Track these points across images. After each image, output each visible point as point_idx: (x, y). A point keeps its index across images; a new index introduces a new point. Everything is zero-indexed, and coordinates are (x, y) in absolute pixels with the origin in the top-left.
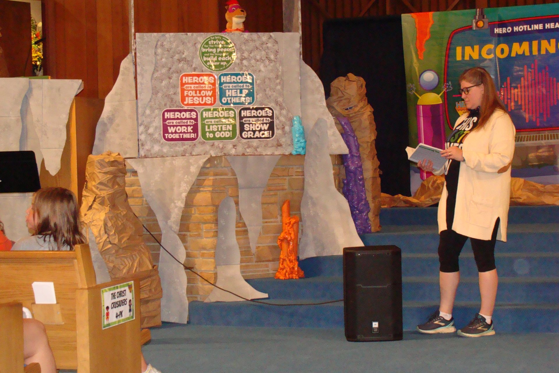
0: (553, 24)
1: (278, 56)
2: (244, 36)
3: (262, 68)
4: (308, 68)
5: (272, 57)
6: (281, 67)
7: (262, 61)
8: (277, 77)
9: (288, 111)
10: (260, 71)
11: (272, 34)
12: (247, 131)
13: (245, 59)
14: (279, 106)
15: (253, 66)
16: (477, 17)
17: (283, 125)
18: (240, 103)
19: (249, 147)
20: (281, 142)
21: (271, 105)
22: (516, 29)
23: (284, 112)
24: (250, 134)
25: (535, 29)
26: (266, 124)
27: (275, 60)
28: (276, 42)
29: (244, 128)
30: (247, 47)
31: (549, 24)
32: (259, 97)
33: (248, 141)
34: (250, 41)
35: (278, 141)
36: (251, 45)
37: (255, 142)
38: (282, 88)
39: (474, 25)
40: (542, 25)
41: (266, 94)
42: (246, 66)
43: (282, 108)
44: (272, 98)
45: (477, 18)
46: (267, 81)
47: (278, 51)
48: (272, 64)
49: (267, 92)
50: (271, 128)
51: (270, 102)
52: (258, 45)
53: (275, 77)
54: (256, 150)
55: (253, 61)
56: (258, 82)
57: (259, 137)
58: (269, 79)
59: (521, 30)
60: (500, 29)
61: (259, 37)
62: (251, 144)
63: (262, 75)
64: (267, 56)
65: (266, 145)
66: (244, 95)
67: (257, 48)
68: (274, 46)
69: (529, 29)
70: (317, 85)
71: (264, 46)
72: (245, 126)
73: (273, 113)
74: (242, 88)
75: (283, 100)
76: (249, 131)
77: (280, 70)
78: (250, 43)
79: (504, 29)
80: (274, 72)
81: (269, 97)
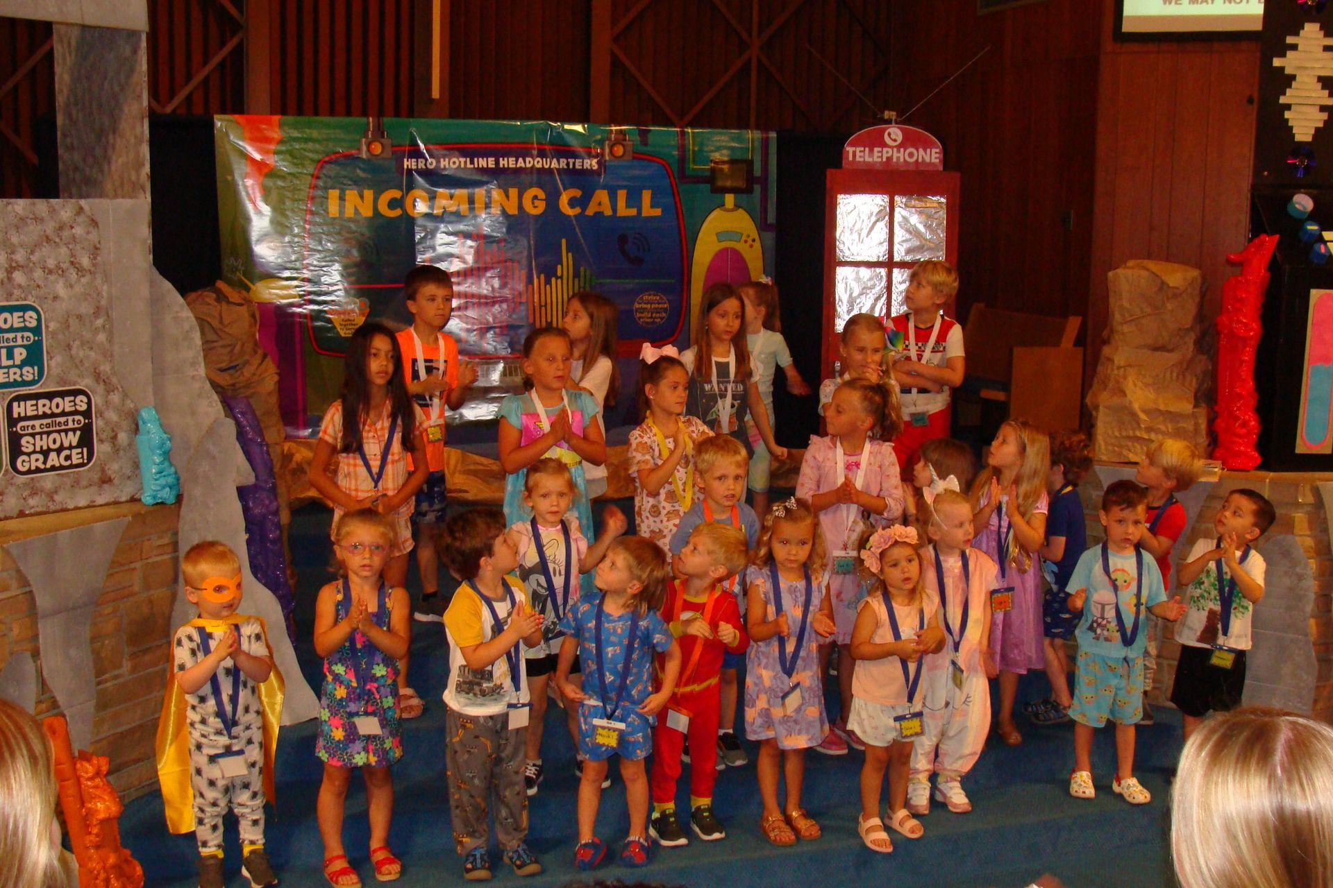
0: (514, 159)
1: (99, 258)
2: (16, 207)
3: (61, 289)
4: (168, 285)
5: (85, 261)
6: (105, 287)
7: (60, 272)
8: (97, 312)
9: (125, 395)
10: (56, 298)
11: (83, 202)
12: (29, 454)
13: (19, 267)
14: (102, 384)
15: (38, 286)
16: (369, 133)
17: (113, 431)
18: (9, 382)
19: (34, 493)
20: (109, 472)
21: (83, 383)
22: (444, 163)
23: (115, 398)
24: (36, 461)
25: (480, 166)
26: (74, 430)
27: (92, 269)
28: (94, 223)
29: (20, 446)
30: (22, 237)
31: (506, 159)
32: (54, 363)
33: (32, 479)
34: (29, 221)
35: (103, 470)
36: (33, 231)
37: (48, 480)
38: (110, 340)
39: (364, 148)
40: (493, 159)
41: (71, 357)
42: (20, 286)
43: (109, 389)
44: (86, 365)
45: (370, 136)
46: (73, 322)
47: (98, 246)
48: (83, 280)
49: (74, 351)
50: (86, 440)
51: (81, 376)
52: (49, 232)
53: (92, 311)
54: (52, 497)
55: (38, 274)
56: (53, 326)
57: (57, 465)
58: (80, 317)
59: (454, 167)
60: (413, 160)
61: (53, 211)
62: (38, 485)
63: (61, 307)
64: (72, 259)
65: (76, 484)
66: (18, 362)
67: (48, 239)
68: (88, 233)
69: (469, 166)
70: (186, 326)
71: (66, 233)
72: (23, 441)
73: (89, 403)
74: (12, 344)
75: (113, 368)
76: (34, 452)
77: (104, 294)
78: (32, 227)
79: (422, 161)
80: (89, 299)
81: (78, 363)
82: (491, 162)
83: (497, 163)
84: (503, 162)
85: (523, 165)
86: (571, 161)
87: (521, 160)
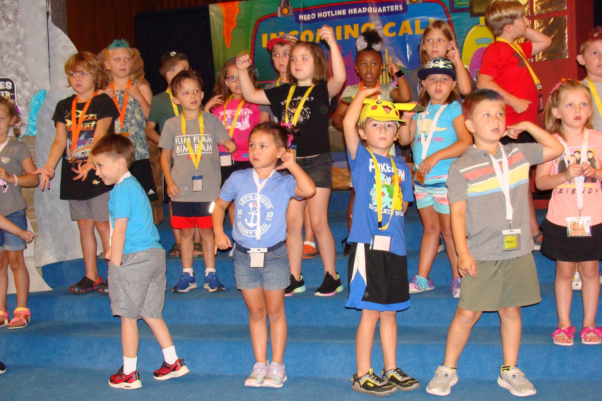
0: (356, 9)
1: (18, 16)
4: (59, 30)
6: (22, 30)
8: (18, 42)
9: (33, 83)
14: (20, 77)
16: (282, 4)
17: (27, 100)
21: (10, 76)
22: (320, 15)
23: (28, 84)
25: (338, 15)
27: (15, 21)
31: (352, 9)
38: (25, 55)
39: (279, 12)
40: (345, 10)
43: (25, 79)
44: (12, 67)
45: (282, 6)
47: (18, 9)
48: (10, 26)
49: (4, 60)
51: (9, 72)
53: (14, 41)
58: (7, 43)
59: (324, 16)
60: (305, 16)
64: (4, 15)
69: (332, 15)
73: (13, 86)
75: (26, 69)
77: (22, 33)
79: (309, 15)
80: (13, 35)
81: (7, 66)
82: (344, 12)
83: (347, 12)
84: (350, 11)
85: (361, 12)
86: (388, 7)
87: (360, 9)
